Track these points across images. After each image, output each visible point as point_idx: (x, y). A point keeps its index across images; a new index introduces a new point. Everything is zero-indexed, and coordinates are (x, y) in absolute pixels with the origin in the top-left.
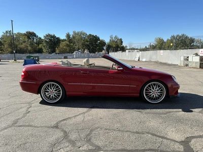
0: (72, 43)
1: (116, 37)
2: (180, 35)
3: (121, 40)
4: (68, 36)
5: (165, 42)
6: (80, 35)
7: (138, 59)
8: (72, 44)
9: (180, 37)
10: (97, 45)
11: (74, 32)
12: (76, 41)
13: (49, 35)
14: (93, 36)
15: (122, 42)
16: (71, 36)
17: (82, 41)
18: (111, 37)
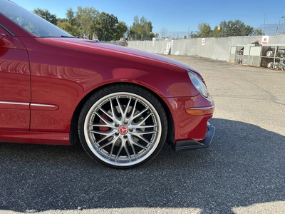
0: (75, 24)
1: (142, 20)
2: (234, 21)
3: (150, 24)
4: (70, 14)
5: (212, 31)
6: (89, 14)
7: (168, 51)
8: (75, 27)
9: (233, 24)
10: (113, 29)
11: (80, 8)
12: (81, 22)
13: (39, 10)
14: (108, 15)
15: (151, 27)
16: (75, 15)
17: (92, 23)
18: (136, 19)
